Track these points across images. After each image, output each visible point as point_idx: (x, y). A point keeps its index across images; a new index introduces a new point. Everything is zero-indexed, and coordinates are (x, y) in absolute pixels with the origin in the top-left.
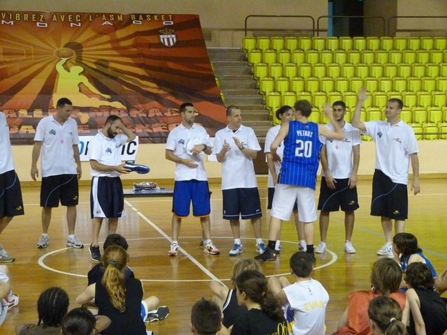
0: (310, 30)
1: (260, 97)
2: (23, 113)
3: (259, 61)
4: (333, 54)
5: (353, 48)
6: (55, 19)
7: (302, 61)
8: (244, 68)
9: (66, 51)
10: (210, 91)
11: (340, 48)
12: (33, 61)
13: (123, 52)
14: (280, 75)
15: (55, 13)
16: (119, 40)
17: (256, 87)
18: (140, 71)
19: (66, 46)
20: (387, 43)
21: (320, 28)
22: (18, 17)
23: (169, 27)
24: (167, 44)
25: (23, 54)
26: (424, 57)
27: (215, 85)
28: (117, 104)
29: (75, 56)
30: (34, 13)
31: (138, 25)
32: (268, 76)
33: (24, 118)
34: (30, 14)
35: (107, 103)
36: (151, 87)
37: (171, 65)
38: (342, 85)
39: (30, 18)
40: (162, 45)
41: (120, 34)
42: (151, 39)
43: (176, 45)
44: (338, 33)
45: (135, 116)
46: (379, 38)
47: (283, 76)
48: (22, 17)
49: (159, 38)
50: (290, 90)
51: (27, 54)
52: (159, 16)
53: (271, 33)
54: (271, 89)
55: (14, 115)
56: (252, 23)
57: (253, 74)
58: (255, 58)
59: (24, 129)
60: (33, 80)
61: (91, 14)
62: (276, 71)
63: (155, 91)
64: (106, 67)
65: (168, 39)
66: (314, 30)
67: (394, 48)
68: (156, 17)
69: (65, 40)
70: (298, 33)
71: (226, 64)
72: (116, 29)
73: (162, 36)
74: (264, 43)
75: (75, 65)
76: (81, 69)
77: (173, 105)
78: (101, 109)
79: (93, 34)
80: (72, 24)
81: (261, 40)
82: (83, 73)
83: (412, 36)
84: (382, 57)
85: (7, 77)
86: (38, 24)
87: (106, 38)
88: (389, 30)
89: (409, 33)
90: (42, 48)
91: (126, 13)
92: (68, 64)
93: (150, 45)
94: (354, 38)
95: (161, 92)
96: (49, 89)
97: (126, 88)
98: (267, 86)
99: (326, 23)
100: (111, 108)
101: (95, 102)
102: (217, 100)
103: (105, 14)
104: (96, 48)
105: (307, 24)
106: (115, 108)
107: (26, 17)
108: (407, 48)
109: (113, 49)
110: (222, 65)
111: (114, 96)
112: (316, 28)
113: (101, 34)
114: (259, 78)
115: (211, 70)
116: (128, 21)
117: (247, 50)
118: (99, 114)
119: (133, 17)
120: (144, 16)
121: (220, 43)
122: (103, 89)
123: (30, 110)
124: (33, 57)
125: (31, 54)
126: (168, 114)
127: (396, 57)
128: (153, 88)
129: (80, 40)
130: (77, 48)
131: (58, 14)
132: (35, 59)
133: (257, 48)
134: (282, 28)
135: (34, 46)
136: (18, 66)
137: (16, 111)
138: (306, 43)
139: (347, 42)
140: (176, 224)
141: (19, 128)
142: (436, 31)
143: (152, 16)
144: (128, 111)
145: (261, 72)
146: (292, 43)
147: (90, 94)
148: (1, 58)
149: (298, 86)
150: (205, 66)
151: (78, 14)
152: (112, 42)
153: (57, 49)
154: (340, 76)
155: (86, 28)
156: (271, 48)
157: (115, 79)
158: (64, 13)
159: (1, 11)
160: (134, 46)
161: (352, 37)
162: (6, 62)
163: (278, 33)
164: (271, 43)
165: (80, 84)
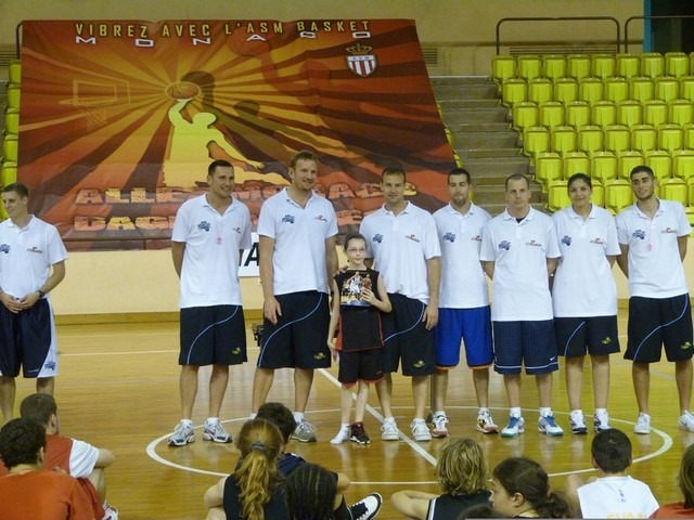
0: (612, 43)
1: (523, 162)
2: (114, 195)
3: (522, 97)
4: (653, 81)
5: (690, 72)
6: (166, 31)
8: (495, 111)
9: (185, 87)
10: (432, 153)
11: (666, 73)
12: (128, 106)
13: (283, 86)
14: (559, 121)
15: (166, 23)
16: (276, 67)
17: (516, 143)
18: (313, 119)
19: (186, 78)
21: (630, 37)
22: (103, 30)
23: (363, 42)
24: (359, 71)
25: (112, 94)
27: (446, 140)
28: (273, 178)
29: (200, 95)
30: (131, 22)
31: (309, 40)
32: (538, 124)
33: (115, 204)
34: (124, 24)
35: (257, 176)
36: (334, 147)
37: (366, 107)
39: (124, 31)
40: (351, 74)
41: (278, 55)
42: (332, 64)
43: (376, 73)
44: (661, 45)
47: (565, 124)
48: (110, 30)
49: (346, 61)
50: (577, 149)
51: (122, 94)
52: (346, 23)
53: (541, 49)
54: (544, 147)
55: (97, 199)
56: (510, 32)
57: (512, 121)
58: (514, 93)
59: (115, 223)
60: (129, 138)
61: (229, 22)
62: (553, 116)
63: (340, 154)
64: (255, 113)
65: (362, 63)
66: (618, 42)
68: (340, 26)
69: (184, 68)
70: (590, 48)
71: (467, 105)
72: (271, 49)
73: (350, 58)
74: (530, 66)
75: (201, 111)
76: (211, 118)
77: (372, 178)
78: (245, 186)
79: (233, 56)
80: (195, 41)
81: (524, 61)
85: (84, 133)
86: (137, 41)
87: (254, 63)
90: (142, 82)
91: (288, 19)
92: (190, 110)
93: (331, 75)
95: (351, 155)
96: (156, 153)
97: (289, 149)
98: (536, 142)
99: (639, 30)
100: (263, 186)
102: (448, 167)
103: (252, 23)
105: (607, 31)
106: (270, 184)
107: (117, 30)
109: (267, 81)
110: (457, 106)
111: (270, 164)
112: (622, 38)
113: (247, 56)
114: (522, 129)
115: (437, 115)
116: (291, 33)
117: (500, 80)
118: (243, 195)
119: (301, 26)
120: (320, 24)
121: (453, 68)
122: (250, 151)
123: (126, 191)
124: (129, 98)
125: (125, 94)
126: (364, 193)
128: (336, 148)
129: (208, 68)
130: (206, 81)
131: (171, 24)
132: (133, 102)
133: (517, 76)
135: (132, 80)
136: (104, 115)
137: (102, 193)
138: (604, 65)
139: (678, 62)
141: (107, 221)
143: (333, 23)
145: (525, 117)
146: (580, 66)
148: (75, 101)
149: (592, 140)
150: (428, 108)
151: (205, 22)
152: (262, 70)
153: (171, 84)
154: (667, 122)
155: (220, 46)
156: (542, 75)
157: (270, 133)
158: (182, 22)
159: (75, 22)
160: (301, 76)
161: (688, 53)
162: (85, 109)
163: (554, 48)
164: (542, 66)
165: (211, 144)
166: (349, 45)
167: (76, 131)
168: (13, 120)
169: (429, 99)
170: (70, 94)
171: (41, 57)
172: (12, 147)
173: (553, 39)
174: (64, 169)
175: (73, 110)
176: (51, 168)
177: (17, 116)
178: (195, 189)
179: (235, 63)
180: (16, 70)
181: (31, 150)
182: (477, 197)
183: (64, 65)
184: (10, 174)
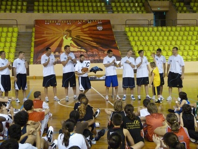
0: (147, 25)
1: (131, 47)
4: (155, 32)
5: (162, 30)
6: (62, 22)
8: (125, 37)
9: (66, 32)
10: (113, 45)
13: (85, 32)
14: (137, 40)
15: (62, 20)
16: (83, 29)
17: (129, 44)
18: (91, 39)
19: (66, 31)
20: (174, 28)
21: (151, 24)
22: (50, 21)
23: (100, 24)
24: (99, 30)
25: (52, 34)
26: (186, 33)
27: (116, 43)
28: (83, 50)
29: (69, 34)
30: (56, 20)
31: (90, 24)
34: (54, 20)
35: (80, 50)
36: (94, 44)
37: (101, 37)
39: (54, 22)
40: (98, 30)
41: (84, 26)
42: (94, 28)
44: (157, 25)
45: (89, 54)
46: (171, 27)
47: (139, 40)
48: (52, 22)
49: (97, 28)
50: (141, 45)
51: (54, 34)
52: (97, 20)
53: (134, 26)
56: (128, 22)
57: (128, 39)
58: (129, 34)
60: (55, 42)
61: (74, 20)
62: (136, 38)
63: (95, 46)
64: (79, 38)
65: (100, 28)
66: (149, 25)
67: (176, 30)
68: (96, 21)
69: (66, 29)
70: (143, 26)
71: (120, 36)
72: (82, 25)
73: (98, 27)
74: (132, 29)
75: (69, 37)
76: (71, 38)
77: (102, 50)
78: (77, 52)
79: (75, 27)
80: (68, 24)
82: (72, 40)
83: (182, 26)
85: (47, 42)
86: (57, 24)
87: (79, 28)
88: (174, 24)
89: (181, 25)
90: (58, 32)
91: (86, 19)
92: (67, 37)
93: (94, 30)
95: (98, 46)
96: (60, 45)
97: (86, 45)
98: (133, 44)
99: (153, 22)
100: (81, 52)
101: (76, 49)
102: (116, 48)
105: (146, 22)
107: (53, 22)
108: (181, 30)
109: (82, 32)
110: (118, 36)
111: (82, 47)
112: (149, 24)
114: (130, 41)
116: (86, 22)
117: (126, 32)
118: (77, 53)
119: (88, 21)
120: (92, 20)
121: (117, 29)
122: (78, 45)
123: (55, 52)
124: (55, 35)
126: (100, 53)
127: (177, 33)
129: (70, 29)
130: (70, 31)
133: (130, 31)
135: (56, 31)
136: (51, 38)
138: (146, 29)
139: (160, 28)
140: (107, 90)
142: (191, 24)
143: (94, 20)
144: (87, 52)
145: (131, 39)
146: (141, 29)
147: (74, 47)
148: (45, 35)
150: (112, 37)
151: (70, 20)
152: (81, 29)
154: (158, 40)
155: (73, 24)
156: (134, 31)
157: (82, 41)
158: (65, 20)
159: (45, 20)
160: (88, 31)
161: (162, 27)
162: (47, 37)
164: (134, 29)
165: (71, 43)
166: (98, 25)
167: (45, 41)
168: (33, 39)
169: (113, 35)
170: (44, 34)
171: (39, 27)
172: (33, 44)
173: (136, 24)
175: (44, 37)
176: (40, 48)
179: (76, 28)
180: (34, 29)
181: (37, 45)
182: (122, 54)
183: (43, 28)
184: (33, 49)
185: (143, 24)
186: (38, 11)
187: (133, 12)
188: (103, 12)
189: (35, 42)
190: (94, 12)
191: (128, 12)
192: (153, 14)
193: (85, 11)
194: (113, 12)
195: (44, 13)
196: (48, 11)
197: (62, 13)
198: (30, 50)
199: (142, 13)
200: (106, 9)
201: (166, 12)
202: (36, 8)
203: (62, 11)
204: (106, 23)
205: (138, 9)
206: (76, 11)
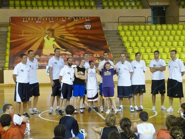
0: (144, 22)
1: (124, 49)
3: (124, 34)
4: (153, 31)
5: (162, 29)
6: (43, 19)
7: (141, 34)
8: (118, 38)
9: (48, 32)
10: (104, 47)
11: (156, 29)
12: (35, 36)
13: (70, 32)
15: (43, 17)
16: (68, 27)
17: (123, 45)
18: (77, 39)
19: (48, 30)
20: (175, 27)
21: (148, 21)
22: (29, 19)
23: (88, 22)
24: (87, 28)
25: (31, 34)
27: (107, 44)
28: (68, 53)
29: (51, 34)
30: (35, 17)
31: (76, 21)
32: (128, 41)
34: (34, 18)
35: (64, 52)
36: (81, 46)
37: (89, 37)
38: (157, 44)
39: (34, 19)
40: (85, 29)
41: (69, 25)
42: (81, 27)
43: (91, 29)
44: (155, 23)
45: (75, 57)
46: (172, 25)
47: (134, 40)
49: (84, 26)
50: (136, 46)
52: (84, 18)
53: (128, 23)
54: (129, 46)
56: (121, 20)
57: (122, 40)
58: (122, 33)
60: (35, 44)
61: (58, 17)
62: (131, 39)
63: (83, 47)
64: (64, 38)
65: (88, 27)
66: (146, 22)
67: (178, 29)
68: (83, 18)
69: (47, 28)
70: (139, 23)
71: (111, 36)
72: (67, 23)
73: (85, 26)
74: (126, 27)
75: (51, 37)
76: (54, 39)
77: (90, 53)
79: (59, 25)
80: (50, 21)
81: (125, 26)
82: (54, 40)
84: (173, 32)
85: (25, 43)
86: (37, 21)
87: (64, 26)
88: (176, 21)
89: (184, 23)
90: (39, 31)
92: (49, 37)
93: (81, 29)
94: (162, 25)
95: (85, 48)
96: (41, 47)
97: (71, 46)
98: (127, 45)
99: (150, 19)
100: (65, 54)
103: (63, 17)
104: (59, 31)
105: (143, 20)
106: (67, 54)
107: (32, 19)
108: (184, 29)
109: (66, 31)
110: (109, 36)
111: (67, 49)
112: (146, 21)
114: (124, 41)
115: (105, 38)
116: (72, 20)
117: (119, 31)
119: (74, 18)
120: (78, 18)
121: (108, 28)
122: (63, 47)
124: (35, 34)
125: (34, 33)
127: (179, 32)
128: (82, 46)
129: (53, 28)
130: (52, 31)
131: (45, 18)
132: (36, 35)
133: (123, 30)
134: (133, 21)
135: (35, 30)
136: (29, 38)
138: (142, 27)
139: (159, 27)
143: (81, 17)
144: (72, 55)
145: (125, 39)
146: (137, 27)
148: (23, 35)
149: (140, 44)
150: (102, 37)
151: (52, 17)
152: (66, 28)
153: (45, 31)
154: (157, 40)
155: (56, 23)
156: (129, 29)
157: (67, 42)
158: (47, 17)
159: (22, 18)
160: (74, 29)
161: (161, 25)
162: (25, 37)
163: (131, 23)
164: (129, 27)
165: (54, 45)
166: (85, 22)
167: (23, 42)
168: (9, 39)
169: (103, 35)
170: (21, 34)
171: (15, 25)
172: (8, 46)
173: (131, 21)
174: (20, 51)
175: (22, 37)
176: (17, 50)
177: (10, 39)
178: (50, 55)
180: (9, 28)
181: (13, 46)
182: (114, 57)
183: (20, 27)
184: (8, 52)
185: (139, 21)
186: (15, 6)
187: (127, 7)
188: (91, 7)
189: (11, 43)
190: (81, 7)
191: (121, 7)
192: (151, 9)
193: (70, 7)
194: (103, 8)
195: (21, 8)
196: (27, 7)
197: (43, 9)
198: (5, 53)
199: (138, 8)
200: (95, 4)
201: (166, 7)
202: (11, 3)
203: (43, 7)
204: (95, 21)
205: (133, 4)
206: (59, 7)
